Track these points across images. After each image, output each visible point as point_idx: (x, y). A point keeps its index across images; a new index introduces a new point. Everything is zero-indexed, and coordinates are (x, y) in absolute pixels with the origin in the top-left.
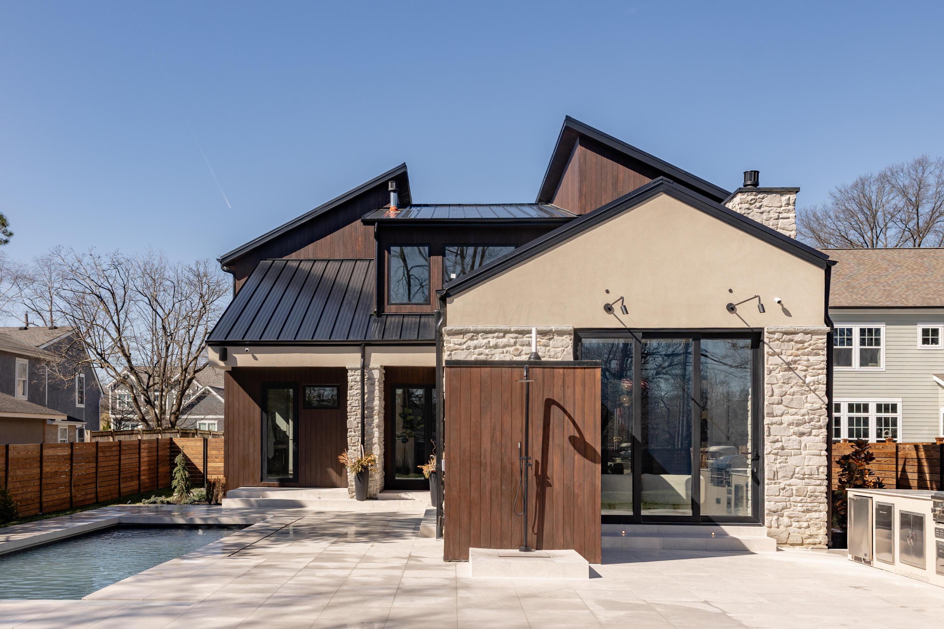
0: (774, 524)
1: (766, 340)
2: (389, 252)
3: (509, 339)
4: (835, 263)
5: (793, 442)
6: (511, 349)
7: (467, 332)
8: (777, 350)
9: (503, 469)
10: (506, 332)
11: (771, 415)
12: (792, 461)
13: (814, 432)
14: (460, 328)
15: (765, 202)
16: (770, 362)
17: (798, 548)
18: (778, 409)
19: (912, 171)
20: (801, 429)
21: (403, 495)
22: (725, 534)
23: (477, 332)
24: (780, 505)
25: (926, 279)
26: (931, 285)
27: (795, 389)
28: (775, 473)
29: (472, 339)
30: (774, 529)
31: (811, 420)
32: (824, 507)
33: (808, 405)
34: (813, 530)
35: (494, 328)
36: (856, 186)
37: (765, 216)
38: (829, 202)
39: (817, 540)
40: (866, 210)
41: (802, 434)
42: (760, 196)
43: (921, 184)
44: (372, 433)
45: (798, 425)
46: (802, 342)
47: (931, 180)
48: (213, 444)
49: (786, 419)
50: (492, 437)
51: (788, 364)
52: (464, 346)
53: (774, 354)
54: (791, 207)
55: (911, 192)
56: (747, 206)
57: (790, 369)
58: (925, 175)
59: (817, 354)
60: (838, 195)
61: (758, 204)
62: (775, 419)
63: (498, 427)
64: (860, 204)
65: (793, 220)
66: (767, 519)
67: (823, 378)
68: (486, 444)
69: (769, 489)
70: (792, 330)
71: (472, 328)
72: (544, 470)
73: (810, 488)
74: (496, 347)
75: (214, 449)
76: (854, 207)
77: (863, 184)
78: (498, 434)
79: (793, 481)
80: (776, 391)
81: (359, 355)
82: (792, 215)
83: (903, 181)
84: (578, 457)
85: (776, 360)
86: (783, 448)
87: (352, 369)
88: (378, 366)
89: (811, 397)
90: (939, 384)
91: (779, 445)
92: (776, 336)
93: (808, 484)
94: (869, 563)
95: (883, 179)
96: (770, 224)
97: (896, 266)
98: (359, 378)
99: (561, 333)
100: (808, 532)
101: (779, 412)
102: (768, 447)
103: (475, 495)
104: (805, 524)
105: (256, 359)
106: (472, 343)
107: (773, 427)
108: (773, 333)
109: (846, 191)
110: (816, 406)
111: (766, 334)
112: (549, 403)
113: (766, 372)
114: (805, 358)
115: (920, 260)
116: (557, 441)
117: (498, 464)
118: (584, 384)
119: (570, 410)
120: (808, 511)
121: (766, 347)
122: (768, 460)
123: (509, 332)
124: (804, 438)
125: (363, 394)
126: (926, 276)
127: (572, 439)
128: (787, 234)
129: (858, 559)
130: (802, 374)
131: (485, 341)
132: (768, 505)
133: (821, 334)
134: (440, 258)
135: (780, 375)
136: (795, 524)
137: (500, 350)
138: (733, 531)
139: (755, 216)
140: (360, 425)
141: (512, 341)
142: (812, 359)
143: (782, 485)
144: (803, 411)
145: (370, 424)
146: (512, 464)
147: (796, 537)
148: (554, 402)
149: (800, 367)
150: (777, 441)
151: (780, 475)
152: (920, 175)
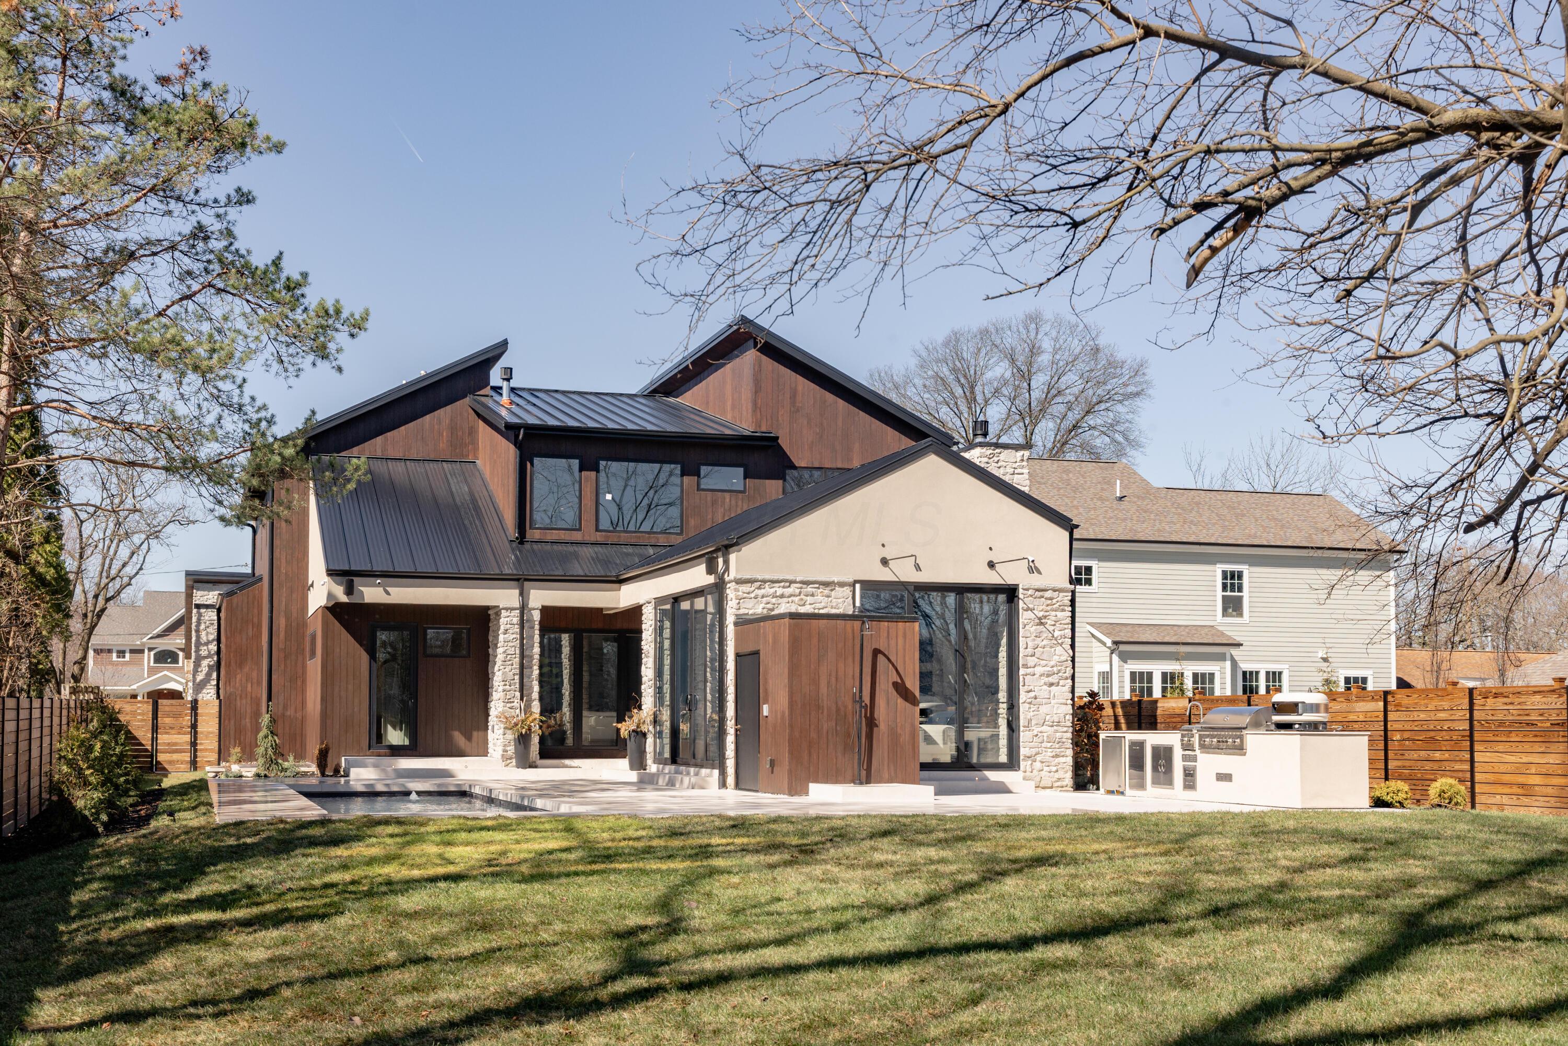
0: (1029, 769)
1: (1021, 596)
2: (532, 465)
3: (793, 589)
4: (1077, 526)
5: (1043, 692)
6: (796, 599)
7: (756, 581)
8: (1031, 606)
9: (838, 710)
10: (792, 582)
11: (1026, 666)
12: (1044, 709)
13: (1062, 682)
14: (749, 577)
15: (1002, 457)
16: (1024, 617)
17: (1048, 791)
18: (1031, 661)
19: (1021, 329)
20: (1051, 679)
21: (567, 762)
22: (988, 779)
23: (764, 581)
24: (1034, 751)
25: (1075, 503)
26: (1081, 510)
27: (1045, 642)
28: (1030, 721)
29: (759, 588)
30: (1028, 774)
31: (1059, 671)
32: (1070, 752)
33: (1056, 658)
34: (1060, 774)
35: (781, 578)
36: (946, 344)
37: (1002, 471)
38: (913, 362)
39: (1064, 783)
40: (963, 380)
41: (1051, 685)
42: (998, 451)
43: (1034, 351)
44: (531, 687)
45: (1048, 676)
46: (1051, 599)
47: (1047, 344)
48: (167, 709)
49: (1039, 670)
50: (829, 682)
51: (1040, 619)
52: (752, 595)
53: (1028, 609)
54: (1025, 463)
55: (1021, 360)
56: (986, 460)
57: (1042, 624)
58: (1039, 337)
59: (1063, 610)
60: (924, 354)
61: (996, 459)
62: (1029, 671)
63: (834, 674)
64: (954, 370)
65: (1027, 476)
66: (1022, 764)
67: (1068, 633)
68: (824, 690)
69: (1024, 736)
70: (1043, 587)
71: (760, 578)
72: (872, 712)
73: (1058, 735)
74: (782, 596)
75: (168, 716)
76: (945, 371)
77: (957, 340)
78: (833, 679)
79: (1045, 728)
80: (1030, 644)
81: (517, 592)
82: (1026, 471)
83: (1010, 340)
84: (900, 701)
85: (1029, 614)
86: (1036, 698)
87: (506, 609)
88: (539, 605)
89: (1059, 649)
90: (1093, 636)
91: (1032, 694)
92: (1030, 592)
93: (1056, 731)
94: (1122, 793)
95: (984, 333)
96: (1007, 478)
97: (1040, 483)
98: (516, 620)
99: (842, 584)
100: (1057, 776)
101: (1032, 664)
102: (1023, 697)
103: (814, 735)
104: (1054, 769)
105: (388, 593)
106: (760, 592)
107: (1027, 678)
108: (1027, 590)
109: (934, 348)
110: (1063, 658)
111: (1021, 591)
112: (876, 652)
113: (1021, 626)
114: (1054, 613)
115: (1065, 476)
116: (883, 687)
117: (834, 708)
118: (905, 636)
119: (893, 659)
120: (1057, 756)
121: (1021, 604)
122: (1023, 708)
123: (795, 582)
124: (1053, 688)
125: (522, 638)
126: (1075, 498)
127: (895, 685)
128: (1022, 489)
129: (1111, 792)
130: (1051, 628)
131: (772, 590)
132: (1024, 751)
133: (1067, 591)
134: (593, 474)
135: (1033, 629)
136: (1046, 769)
137: (785, 600)
138: (994, 776)
139: (993, 469)
140: (517, 677)
141: (798, 591)
142: (1060, 614)
143: (1035, 732)
144: (1052, 663)
145: (530, 676)
146: (846, 707)
147: (1046, 782)
148: (880, 652)
149: (1049, 622)
150: (1030, 691)
151: (1033, 722)
152: (1033, 335)
